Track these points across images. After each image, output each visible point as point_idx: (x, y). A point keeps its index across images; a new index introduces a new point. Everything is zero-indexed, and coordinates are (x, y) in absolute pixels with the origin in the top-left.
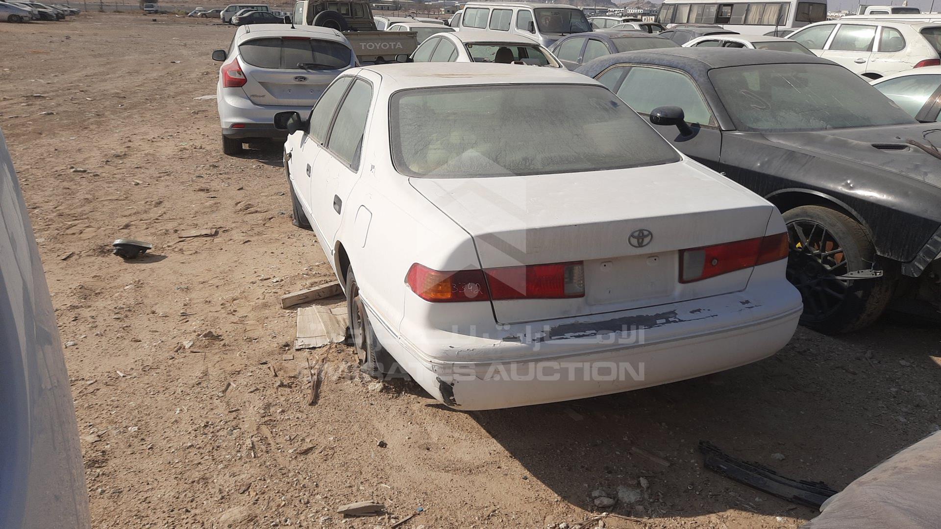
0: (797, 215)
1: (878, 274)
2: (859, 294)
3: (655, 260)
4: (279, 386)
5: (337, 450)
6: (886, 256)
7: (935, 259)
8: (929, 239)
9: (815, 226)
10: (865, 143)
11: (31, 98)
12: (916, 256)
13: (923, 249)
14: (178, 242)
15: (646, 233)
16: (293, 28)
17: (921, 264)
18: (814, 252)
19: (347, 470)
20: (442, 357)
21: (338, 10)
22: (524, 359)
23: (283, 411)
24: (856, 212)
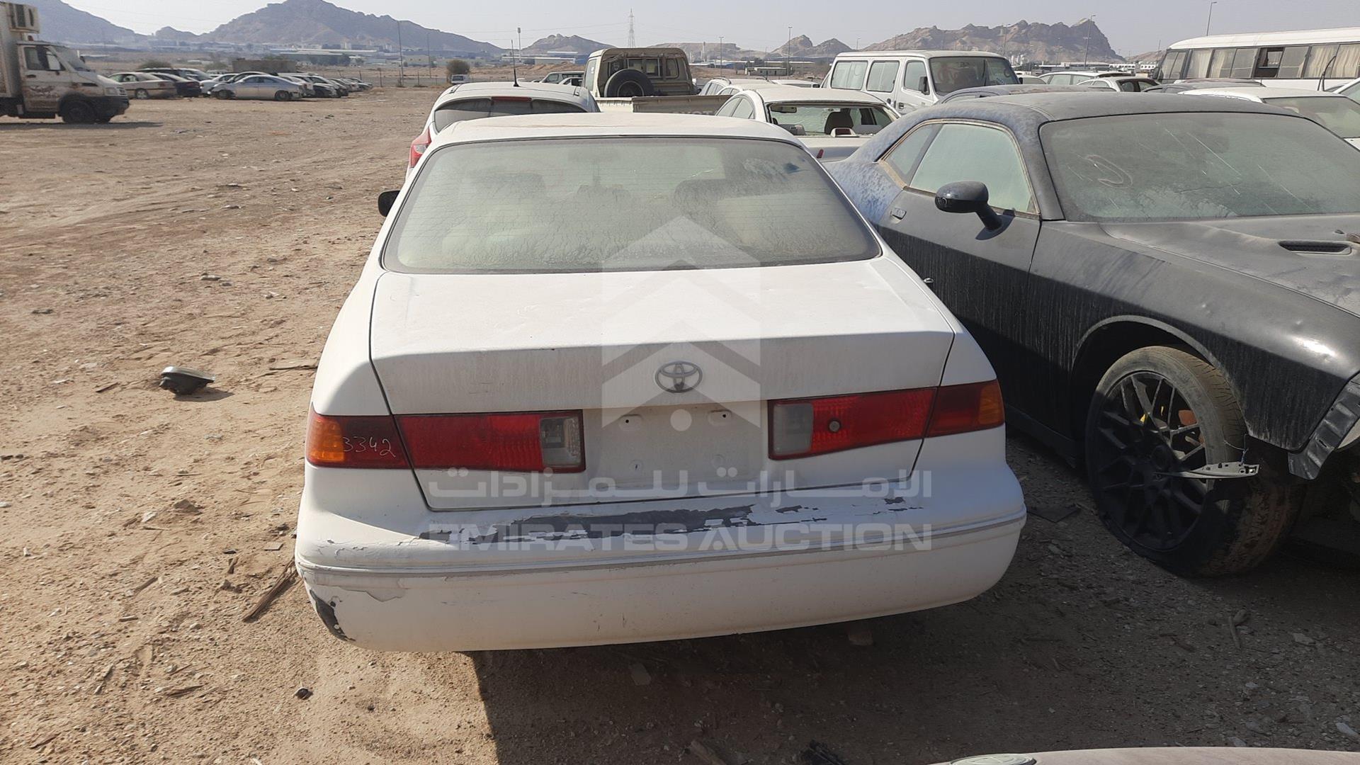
0: (1135, 363)
1: (1251, 470)
2: (1223, 505)
3: (724, 416)
4: (223, 588)
5: (229, 696)
6: (1262, 439)
7: (1340, 447)
8: (1327, 411)
9: (1160, 382)
10: (1268, 239)
11: (225, 188)
12: (1309, 441)
13: (1318, 428)
14: (264, 376)
15: (688, 368)
16: (516, 85)
17: (1317, 455)
18: (1161, 428)
19: (217, 730)
20: (314, 557)
21: (642, 68)
22: (447, 571)
23: (198, 627)
24: (1214, 358)
